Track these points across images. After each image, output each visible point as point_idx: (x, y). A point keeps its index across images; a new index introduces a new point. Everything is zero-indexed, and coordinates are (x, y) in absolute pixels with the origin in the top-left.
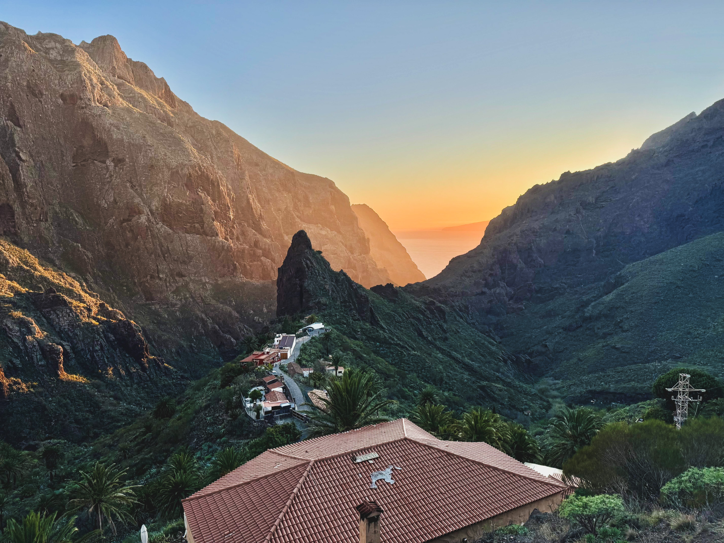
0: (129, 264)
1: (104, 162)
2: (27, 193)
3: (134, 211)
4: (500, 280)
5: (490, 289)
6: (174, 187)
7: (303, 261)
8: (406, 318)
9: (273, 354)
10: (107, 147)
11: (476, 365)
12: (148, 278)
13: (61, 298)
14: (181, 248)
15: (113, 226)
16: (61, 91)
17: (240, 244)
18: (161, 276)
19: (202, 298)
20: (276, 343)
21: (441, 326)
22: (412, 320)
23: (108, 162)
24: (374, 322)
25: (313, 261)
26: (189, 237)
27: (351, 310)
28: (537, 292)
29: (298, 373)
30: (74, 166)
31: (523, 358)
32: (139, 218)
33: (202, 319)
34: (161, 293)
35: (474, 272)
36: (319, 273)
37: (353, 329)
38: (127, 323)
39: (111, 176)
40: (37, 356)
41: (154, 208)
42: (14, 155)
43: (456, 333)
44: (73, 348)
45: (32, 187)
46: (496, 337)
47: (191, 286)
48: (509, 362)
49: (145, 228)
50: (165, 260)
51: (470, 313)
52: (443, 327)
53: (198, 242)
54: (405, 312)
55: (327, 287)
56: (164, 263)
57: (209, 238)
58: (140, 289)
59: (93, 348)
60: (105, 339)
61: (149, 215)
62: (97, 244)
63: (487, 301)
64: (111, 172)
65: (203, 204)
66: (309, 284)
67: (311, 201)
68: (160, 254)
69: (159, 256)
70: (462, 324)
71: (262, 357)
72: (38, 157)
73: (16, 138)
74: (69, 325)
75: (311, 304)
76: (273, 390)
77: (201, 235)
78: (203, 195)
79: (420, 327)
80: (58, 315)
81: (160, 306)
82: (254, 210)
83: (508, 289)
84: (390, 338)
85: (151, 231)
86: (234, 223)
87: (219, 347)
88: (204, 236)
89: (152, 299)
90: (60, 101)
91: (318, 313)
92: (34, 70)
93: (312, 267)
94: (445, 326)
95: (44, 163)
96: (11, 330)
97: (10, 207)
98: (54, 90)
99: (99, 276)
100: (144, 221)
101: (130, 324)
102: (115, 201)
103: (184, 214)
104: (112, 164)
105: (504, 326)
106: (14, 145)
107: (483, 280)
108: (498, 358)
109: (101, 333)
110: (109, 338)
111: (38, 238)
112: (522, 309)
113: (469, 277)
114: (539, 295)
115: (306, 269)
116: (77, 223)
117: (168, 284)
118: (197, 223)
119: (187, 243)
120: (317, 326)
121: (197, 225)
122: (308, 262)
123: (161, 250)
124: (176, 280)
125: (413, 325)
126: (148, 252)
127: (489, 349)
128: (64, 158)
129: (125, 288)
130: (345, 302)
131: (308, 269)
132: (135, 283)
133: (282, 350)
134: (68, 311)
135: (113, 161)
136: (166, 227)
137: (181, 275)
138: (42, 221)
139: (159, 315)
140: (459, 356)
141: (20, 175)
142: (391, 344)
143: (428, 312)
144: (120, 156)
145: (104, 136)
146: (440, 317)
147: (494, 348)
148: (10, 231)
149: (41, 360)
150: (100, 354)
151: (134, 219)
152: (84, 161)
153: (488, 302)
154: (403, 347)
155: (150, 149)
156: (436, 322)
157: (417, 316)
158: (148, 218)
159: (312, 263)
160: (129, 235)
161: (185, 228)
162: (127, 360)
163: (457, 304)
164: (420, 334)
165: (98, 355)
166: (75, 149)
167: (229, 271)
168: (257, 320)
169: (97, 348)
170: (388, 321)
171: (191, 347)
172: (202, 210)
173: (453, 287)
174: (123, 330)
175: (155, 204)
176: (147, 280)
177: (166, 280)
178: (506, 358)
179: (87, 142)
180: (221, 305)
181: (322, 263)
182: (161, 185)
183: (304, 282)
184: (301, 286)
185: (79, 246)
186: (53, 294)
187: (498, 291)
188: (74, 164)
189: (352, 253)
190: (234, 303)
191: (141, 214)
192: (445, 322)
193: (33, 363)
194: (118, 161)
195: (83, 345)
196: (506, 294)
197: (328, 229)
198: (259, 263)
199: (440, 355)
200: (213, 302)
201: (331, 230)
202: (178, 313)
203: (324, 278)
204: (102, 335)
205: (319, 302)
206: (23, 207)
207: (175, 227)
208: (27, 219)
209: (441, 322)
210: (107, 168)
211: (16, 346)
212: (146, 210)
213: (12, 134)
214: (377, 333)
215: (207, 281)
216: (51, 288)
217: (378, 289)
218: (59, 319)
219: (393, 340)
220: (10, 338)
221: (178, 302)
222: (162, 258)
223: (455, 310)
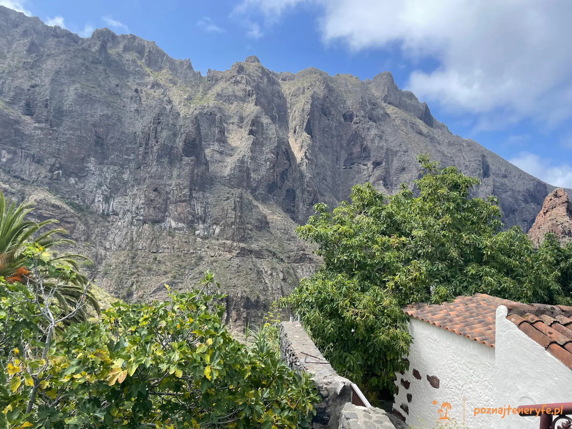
1: (366, 165)
2: (307, 182)
10: (369, 153)
16: (344, 112)
23: (369, 165)
30: (344, 169)
39: (369, 175)
42: (303, 155)
64: (370, 173)
90: (342, 119)
92: (328, 97)
97: (294, 192)
98: (339, 111)
104: (372, 166)
106: (305, 148)
128: (338, 162)
135: (373, 164)
144: (379, 160)
145: (369, 144)
148: (290, 210)
152: (352, 164)
166: (347, 155)
179: (356, 150)
188: (345, 167)
194: (377, 164)
206: (303, 193)
208: (303, 202)
210: (368, 170)
213: (305, 141)
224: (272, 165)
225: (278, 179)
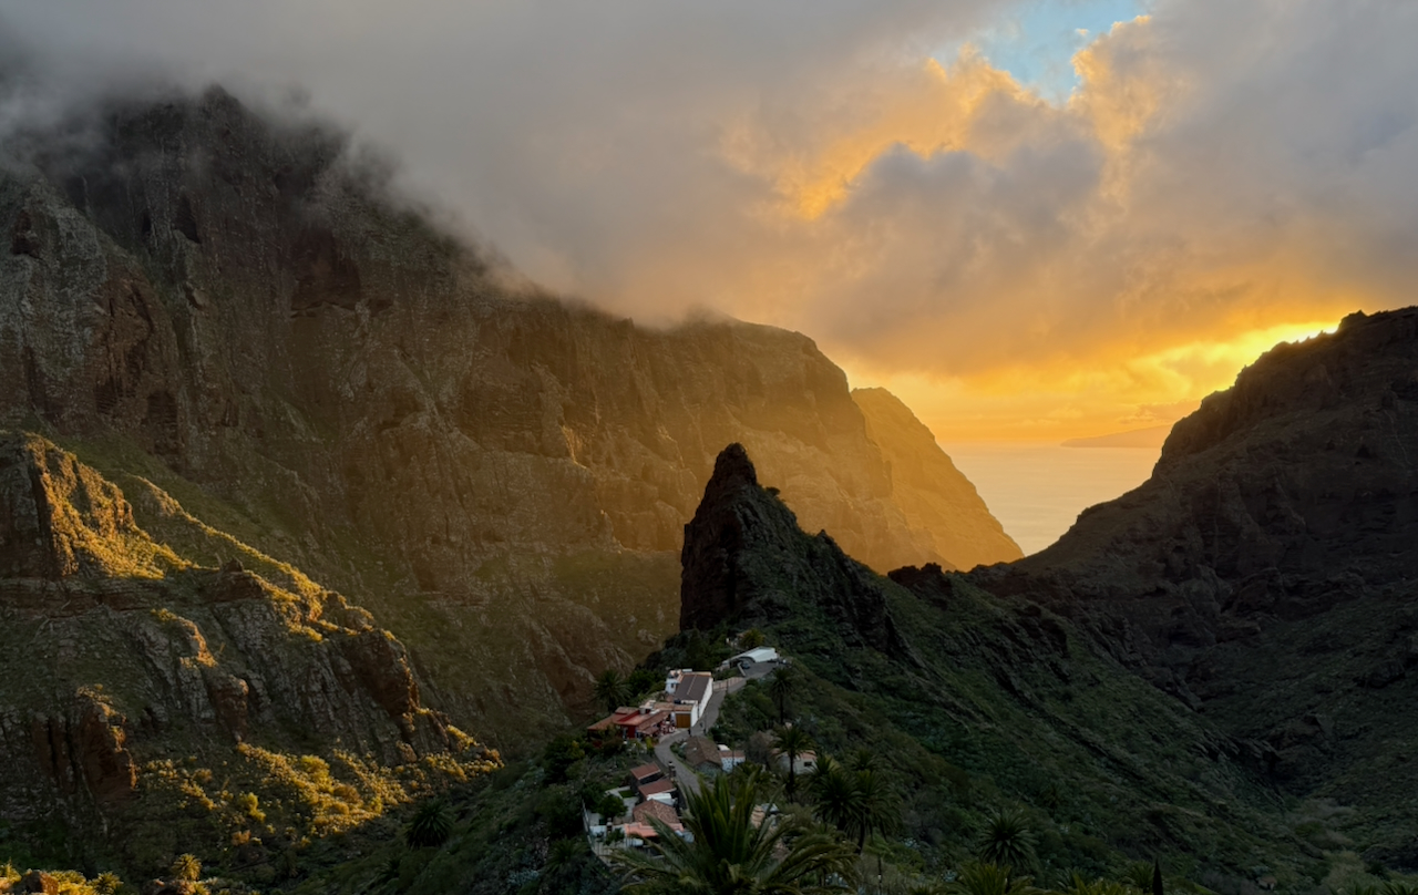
0: (392, 513)
1: (351, 307)
2: (203, 369)
3: (405, 405)
4: (1202, 563)
5: (1177, 582)
6: (486, 356)
7: (736, 510)
8: (971, 644)
9: (658, 714)
10: (357, 277)
11: (1139, 762)
12: (428, 542)
13: (251, 582)
14: (495, 482)
15: (364, 436)
16: (275, 170)
17: (614, 474)
18: (453, 539)
19: (532, 586)
20: (669, 689)
21: (1054, 666)
22: (983, 647)
23: (358, 307)
24: (894, 648)
25: (759, 510)
26: (512, 459)
27: (841, 620)
28: (1292, 591)
29: (709, 761)
30: (293, 317)
31: (1256, 749)
32: (415, 421)
33: (532, 632)
34: (452, 573)
35: (1137, 542)
36: (771, 536)
37: (844, 664)
38: (377, 636)
39: (364, 335)
40: (199, 698)
41: (445, 399)
42: (182, 295)
43: (1092, 685)
44: (269, 686)
45: (212, 357)
46: (1192, 697)
47: (512, 561)
48: (1223, 757)
49: (426, 441)
50: (463, 506)
51: (1128, 636)
52: (1060, 669)
53: (529, 468)
54: (967, 630)
55: (788, 568)
56: (461, 511)
57: (551, 460)
58: (410, 566)
59: (307, 687)
60: (333, 667)
61: (434, 413)
62: (331, 472)
63: (1170, 611)
64: (363, 327)
65: (542, 391)
66: (748, 561)
67: (764, 383)
68: (454, 494)
69: (451, 497)
70: (1108, 663)
71: (636, 721)
72: (228, 300)
73: (189, 263)
74: (263, 637)
75: (751, 605)
76: (650, 797)
77: (535, 454)
78: (541, 371)
79: (1005, 667)
80: (243, 616)
81: (448, 602)
82: (644, 402)
83: (1221, 582)
84: (932, 689)
85: (437, 446)
86: (604, 430)
87: (564, 694)
88: (542, 456)
89: (434, 588)
90: (274, 189)
91: (766, 626)
93: (756, 523)
94: (1065, 667)
95: (237, 310)
96: (152, 644)
97: (170, 398)
98: (264, 167)
99: (330, 538)
100: (424, 425)
101: (382, 639)
102: (370, 386)
103: (504, 412)
104: (367, 312)
105: (1212, 670)
106: (184, 276)
107: (1159, 561)
108: (1195, 746)
109: (324, 656)
110: (339, 667)
111: (217, 460)
112: (1256, 633)
113: (1124, 553)
114: (1296, 599)
115: (744, 528)
116: (293, 429)
117: (466, 556)
118: (530, 430)
119: (507, 472)
120: (761, 655)
121: (528, 434)
122: (748, 512)
123: (456, 485)
124: (482, 547)
125: (988, 662)
126: (429, 491)
127: (1172, 723)
128: (276, 300)
129: (380, 563)
130: (828, 602)
131: (749, 526)
132: (401, 553)
133: (679, 707)
134: (264, 608)
135: (369, 304)
136: (467, 438)
137: (493, 537)
138: (227, 425)
139: (444, 622)
140: (1098, 738)
141: (191, 334)
142: (932, 703)
143: (1023, 632)
144: (383, 295)
145: (354, 257)
146: (1053, 644)
147: (1184, 723)
148: (166, 445)
149: (204, 709)
150: (320, 700)
151: (406, 421)
152: (315, 305)
153: (1173, 613)
154: (960, 712)
155: (441, 282)
156: (1042, 657)
157: (998, 641)
158: (433, 420)
159: (755, 514)
160: (393, 454)
161: (505, 440)
162: (374, 715)
163: (1097, 616)
164: (1005, 683)
165: (316, 703)
166: (297, 282)
167: (589, 530)
168: (643, 639)
169: (316, 687)
170: (928, 650)
171: (506, 690)
172: (539, 402)
173: (1086, 576)
174: (369, 652)
175: (448, 390)
176: (426, 547)
177: (462, 547)
178: (1215, 746)
179: (321, 268)
180: (571, 603)
181: (779, 515)
182: (461, 354)
183: (737, 555)
184: (732, 564)
185: (294, 477)
186: (236, 573)
187: (1195, 588)
188: (294, 313)
189: (852, 494)
190: (597, 598)
191: (418, 411)
192: (1066, 656)
193: (191, 714)
194: (379, 306)
195: (288, 681)
196: (1217, 595)
197: (799, 442)
198: (652, 514)
199: (1052, 735)
200: (555, 595)
201: (807, 445)
202: (483, 618)
203: (782, 548)
204: (327, 661)
205: (769, 602)
206: (195, 398)
207: (484, 438)
208: (199, 421)
209: (1056, 656)
210: (357, 319)
211: (160, 679)
212: (429, 403)
213: (181, 255)
214: (901, 677)
215: (545, 550)
216: (234, 561)
217: (904, 576)
218: (245, 623)
219: (938, 693)
220: (151, 661)
221: (486, 595)
222: (458, 501)
223: (1091, 631)
224: (100, 336)
225: (122, 371)
